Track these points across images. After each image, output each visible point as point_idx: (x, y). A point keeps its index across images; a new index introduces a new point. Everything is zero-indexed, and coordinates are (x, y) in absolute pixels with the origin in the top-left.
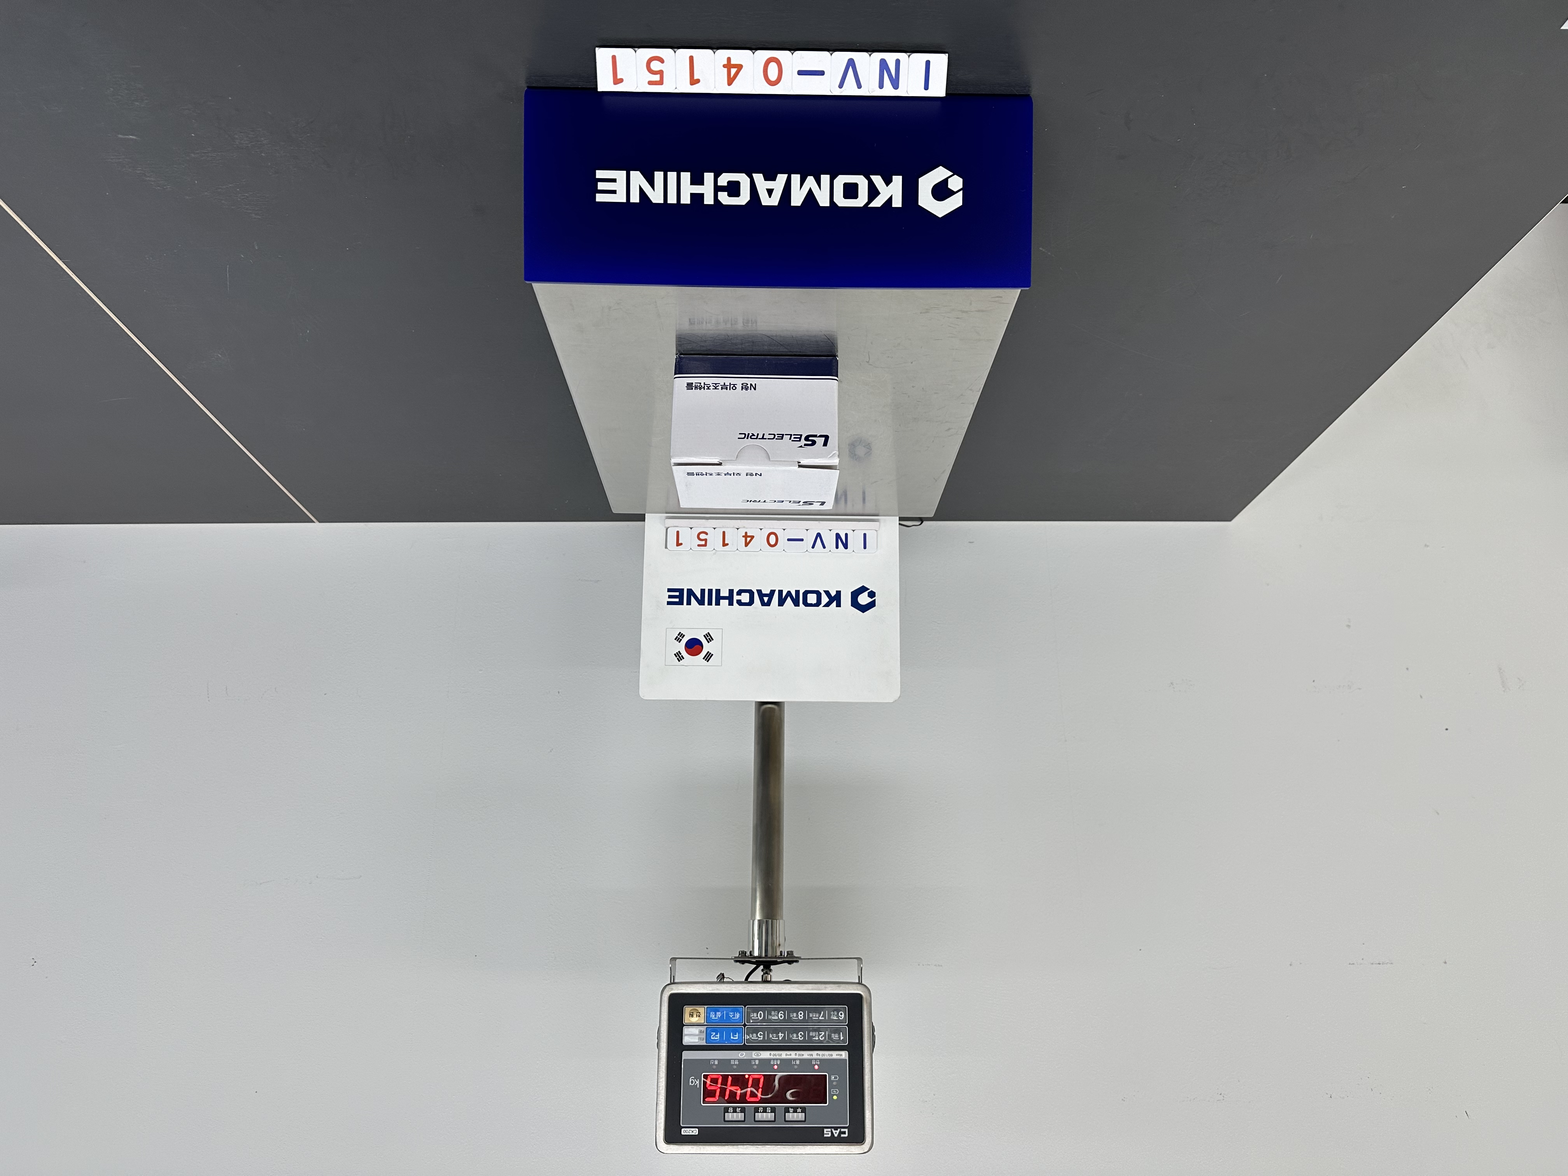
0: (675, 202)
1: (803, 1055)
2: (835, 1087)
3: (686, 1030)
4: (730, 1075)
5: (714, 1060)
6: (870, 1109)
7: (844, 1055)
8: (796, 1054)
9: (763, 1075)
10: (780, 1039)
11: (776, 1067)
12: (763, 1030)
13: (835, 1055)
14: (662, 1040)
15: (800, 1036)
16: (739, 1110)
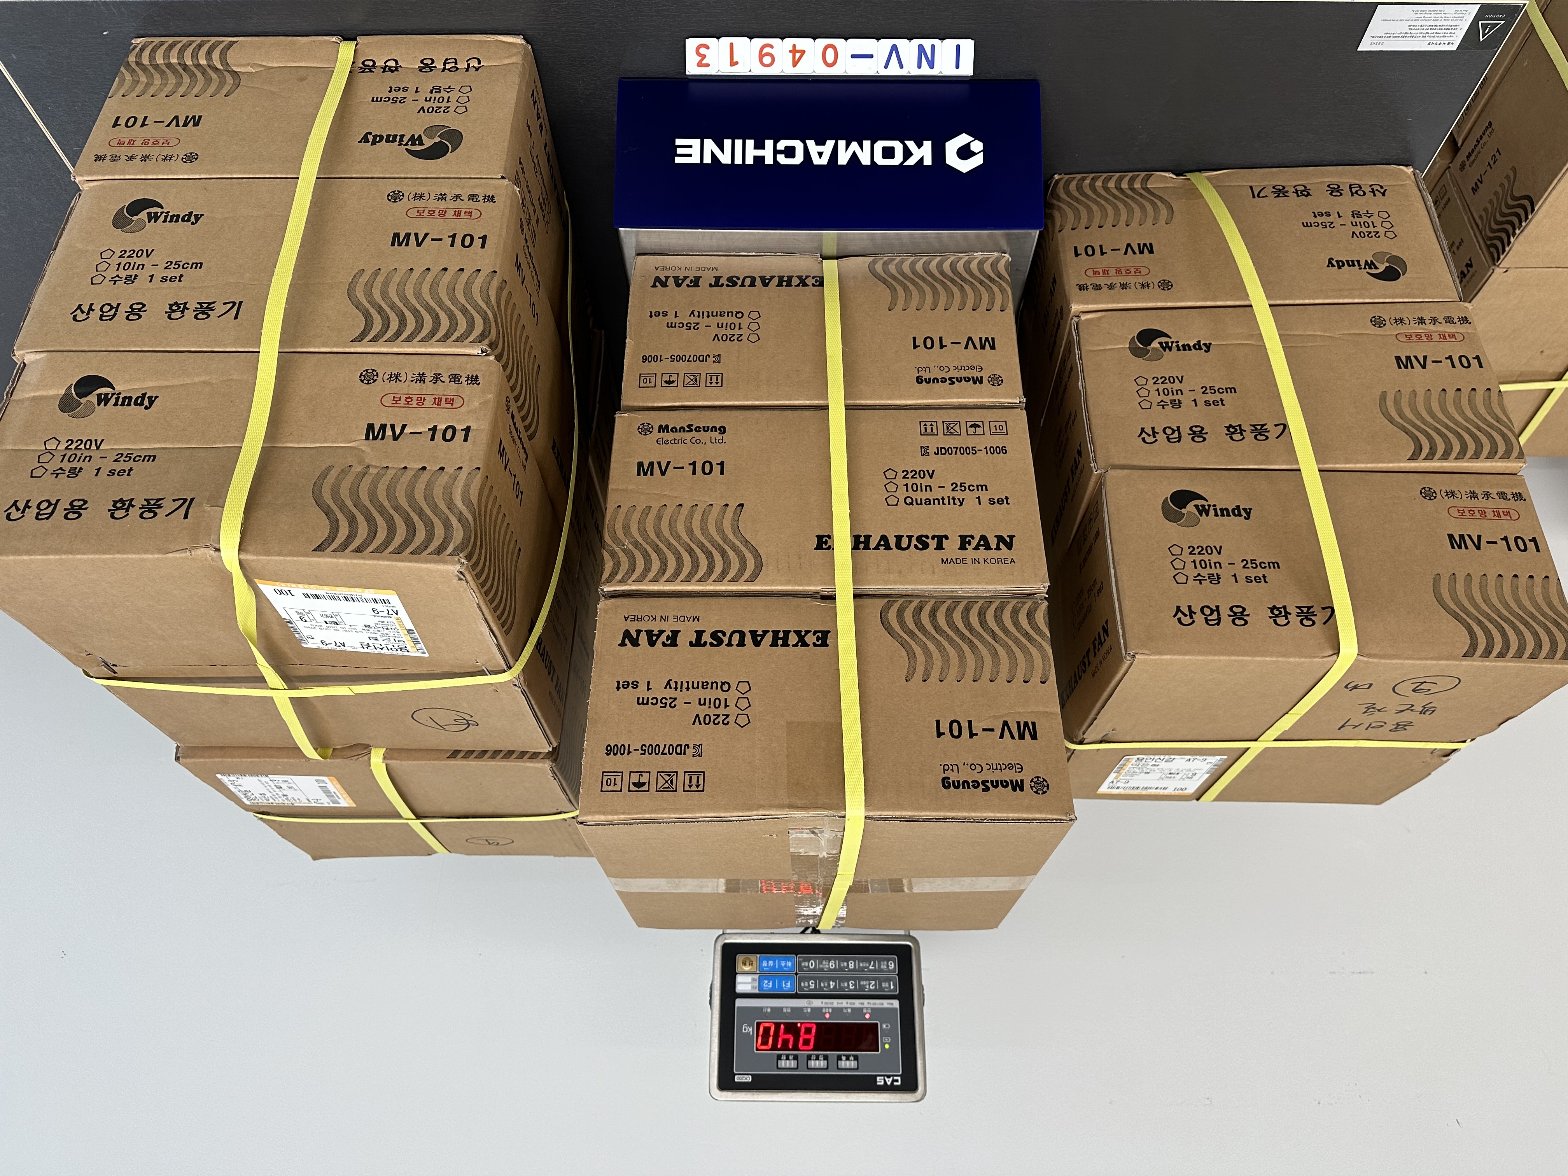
0: (740, 162)
1: (854, 1004)
2: (886, 1036)
3: (739, 979)
4: (784, 1023)
5: (767, 1007)
6: (922, 1058)
7: (896, 1004)
8: (847, 1003)
9: (816, 1024)
10: (832, 987)
11: (827, 1016)
12: (814, 979)
13: (885, 1003)
15: (851, 985)
16: (792, 1057)
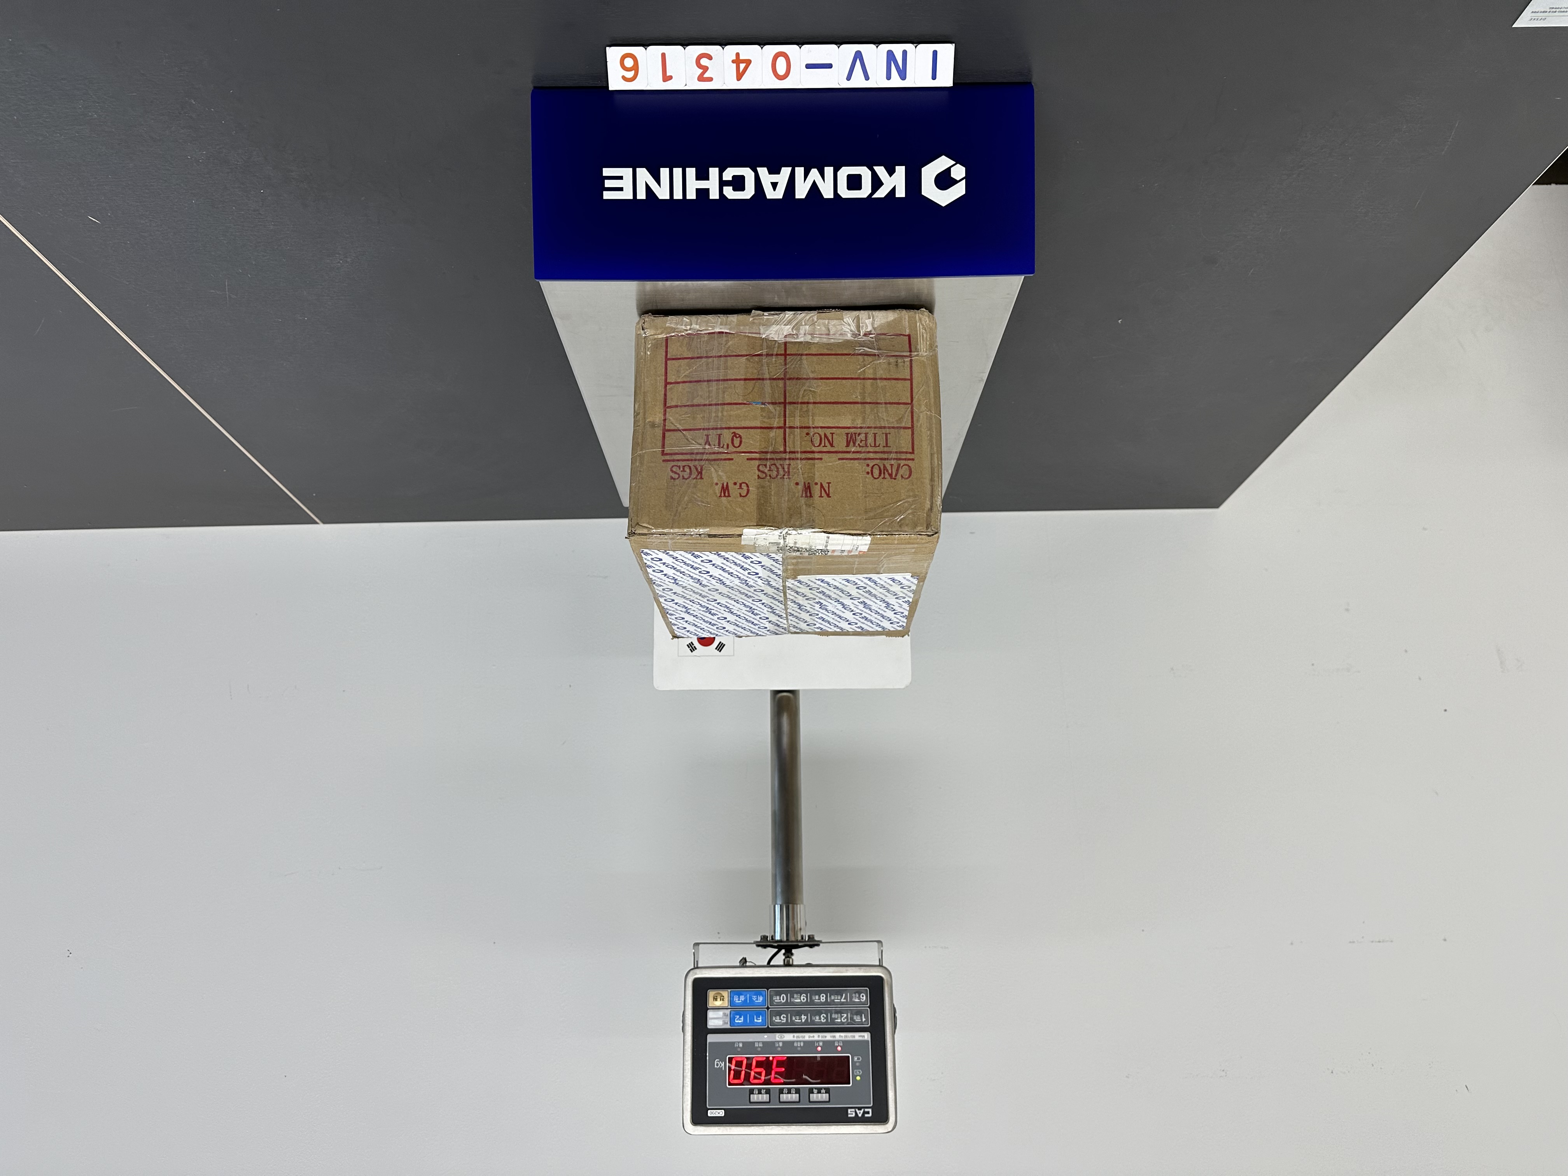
0: (681, 197)
1: (826, 1037)
2: (858, 1068)
3: (711, 1014)
4: (755, 1057)
5: (739, 1042)
6: (893, 1089)
7: (867, 1036)
8: (819, 1036)
10: (803, 1021)
11: (799, 1050)
12: (786, 1012)
13: (857, 1036)
14: (687, 1024)
15: (822, 1018)
16: (763, 1091)
